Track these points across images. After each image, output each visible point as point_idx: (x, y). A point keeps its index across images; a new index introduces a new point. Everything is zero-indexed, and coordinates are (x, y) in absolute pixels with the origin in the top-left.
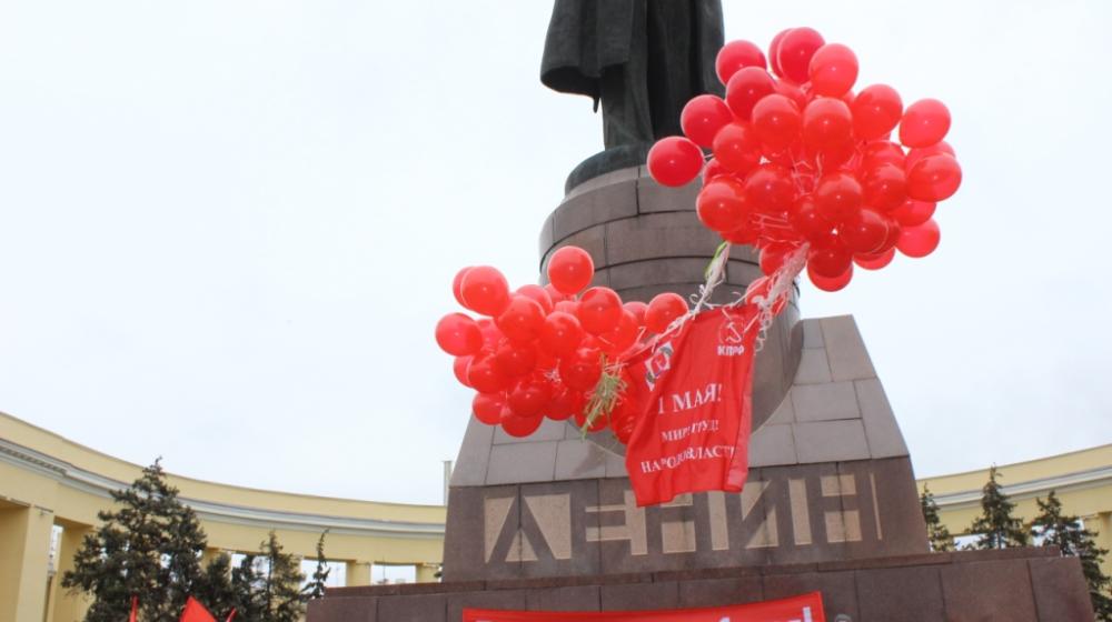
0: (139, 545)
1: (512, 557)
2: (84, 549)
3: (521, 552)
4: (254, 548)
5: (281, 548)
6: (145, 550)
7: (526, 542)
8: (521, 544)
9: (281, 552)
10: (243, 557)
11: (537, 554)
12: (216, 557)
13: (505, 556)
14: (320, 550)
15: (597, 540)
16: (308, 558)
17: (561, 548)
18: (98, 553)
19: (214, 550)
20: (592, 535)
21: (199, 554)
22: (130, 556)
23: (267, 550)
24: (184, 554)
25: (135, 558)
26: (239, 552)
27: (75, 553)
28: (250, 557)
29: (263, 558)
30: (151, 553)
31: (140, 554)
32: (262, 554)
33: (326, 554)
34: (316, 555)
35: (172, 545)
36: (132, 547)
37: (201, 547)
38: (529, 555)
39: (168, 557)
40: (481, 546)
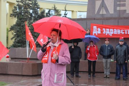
0: (25, 8)
1: (101, 13)
2: (14, 9)
3: (103, 12)
4: (51, 8)
5: (57, 8)
6: (27, 9)
7: (104, 10)
8: (103, 10)
9: (56, 9)
10: (48, 10)
11: (106, 12)
12: (42, 10)
13: (100, 13)
14: (65, 9)
15: (119, 10)
16: (63, 10)
17: (111, 11)
18: (17, 10)
19: (41, 8)
20: (118, 8)
21: (39, 10)
22: (24, 10)
23: (53, 8)
24: (35, 10)
25: (25, 10)
26: (47, 9)
27: (12, 10)
28: (50, 10)
29: (53, 10)
30: (28, 10)
31: (26, 10)
32: (52, 9)
33: (67, 9)
34: (64, 9)
35: (32, 8)
36: (24, 8)
37: (39, 8)
38: (105, 13)
39: (32, 10)
40: (95, 11)
